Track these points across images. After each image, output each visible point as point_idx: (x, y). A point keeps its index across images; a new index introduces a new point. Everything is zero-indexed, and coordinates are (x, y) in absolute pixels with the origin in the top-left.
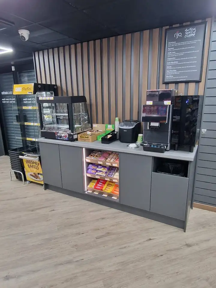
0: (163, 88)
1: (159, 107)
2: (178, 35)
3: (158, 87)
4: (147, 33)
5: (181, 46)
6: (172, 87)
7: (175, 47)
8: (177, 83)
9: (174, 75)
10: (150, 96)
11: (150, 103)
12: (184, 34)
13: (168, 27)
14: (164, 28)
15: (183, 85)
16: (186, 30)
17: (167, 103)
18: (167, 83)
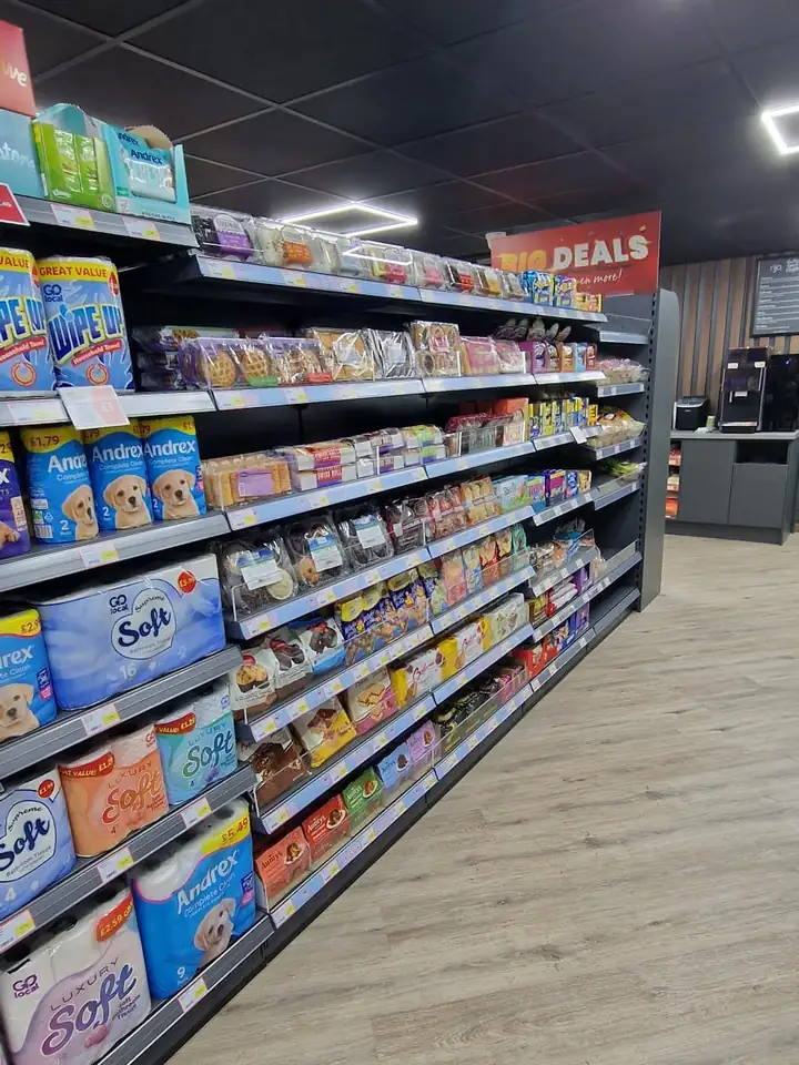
0: (750, 344)
1: (747, 372)
2: (776, 268)
3: (742, 342)
4: (726, 263)
5: (780, 284)
6: (765, 343)
7: (771, 285)
8: (772, 336)
9: (769, 325)
10: (734, 356)
11: (733, 366)
12: (785, 267)
13: (761, 256)
14: (755, 258)
15: (783, 338)
16: (789, 262)
17: (760, 365)
18: (757, 337)
